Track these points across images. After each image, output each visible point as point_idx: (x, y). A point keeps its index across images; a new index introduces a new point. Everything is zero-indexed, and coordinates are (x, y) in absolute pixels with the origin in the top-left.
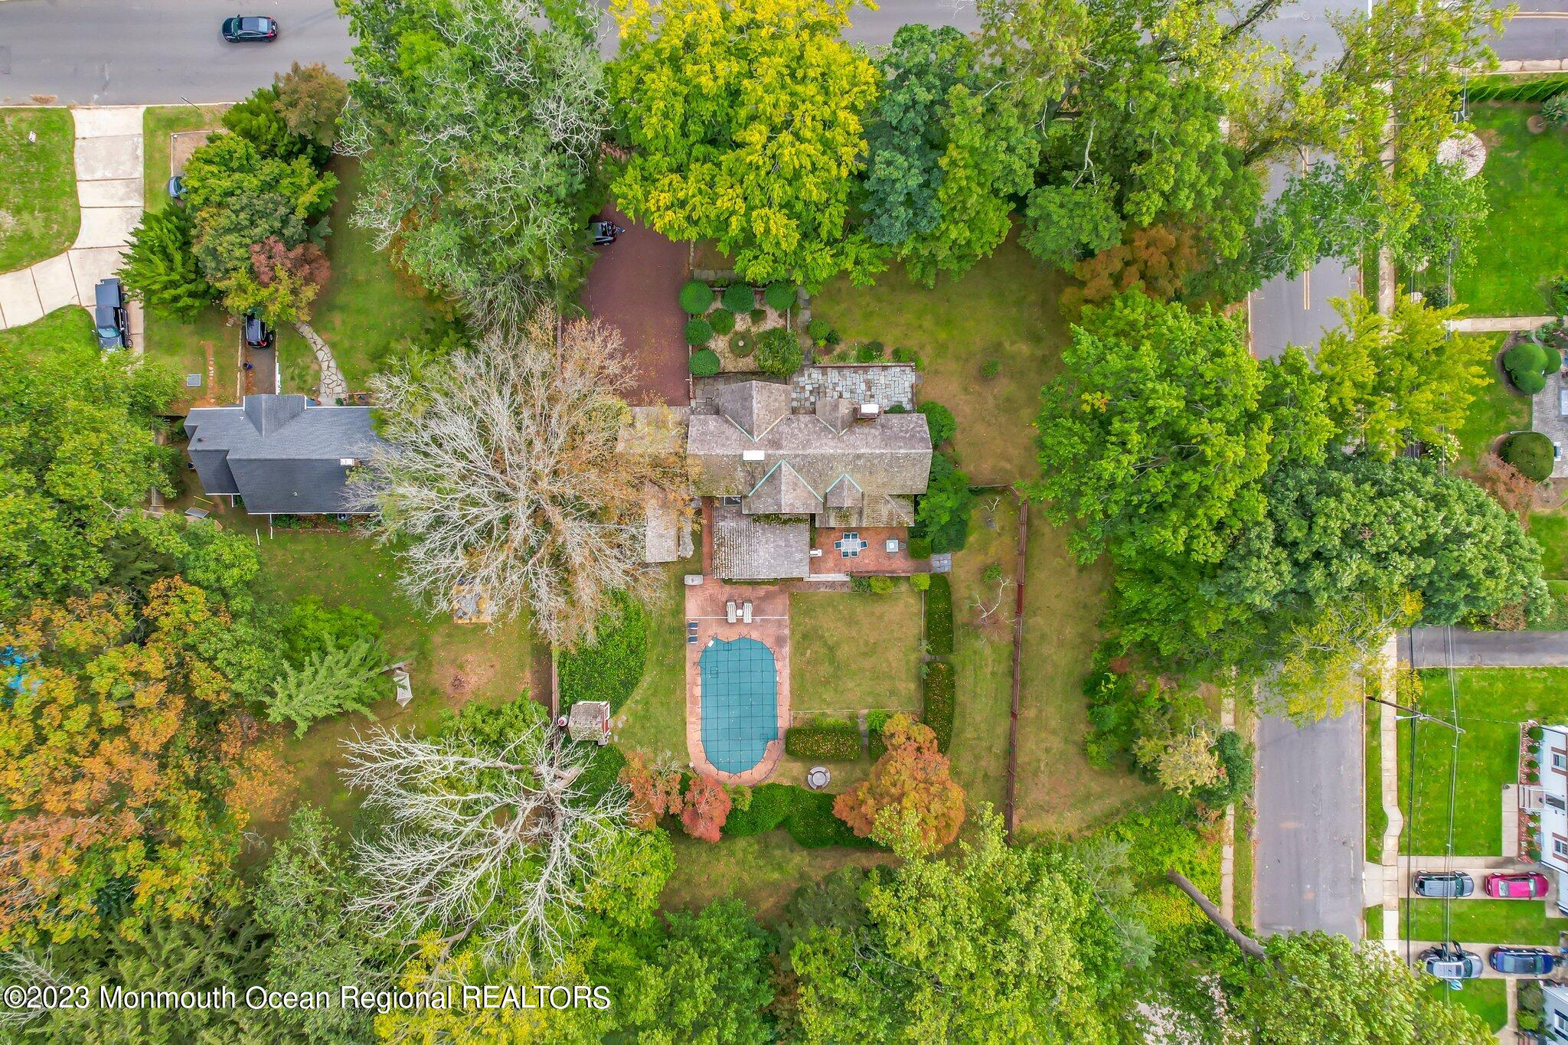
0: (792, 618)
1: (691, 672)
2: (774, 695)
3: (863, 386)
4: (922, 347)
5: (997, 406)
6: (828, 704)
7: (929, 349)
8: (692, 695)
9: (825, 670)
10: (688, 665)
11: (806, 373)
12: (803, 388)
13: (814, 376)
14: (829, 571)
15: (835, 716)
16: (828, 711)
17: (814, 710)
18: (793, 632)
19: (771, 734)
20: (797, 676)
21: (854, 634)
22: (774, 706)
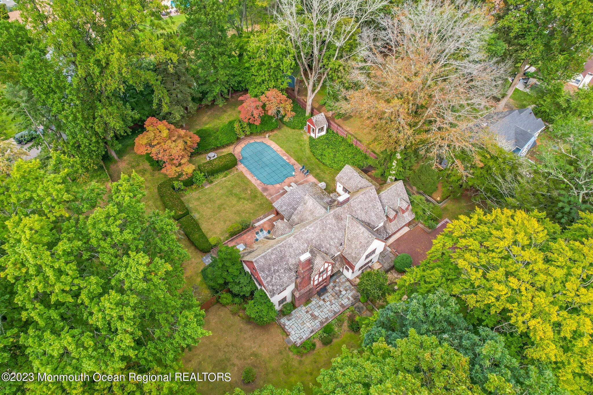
0: (267, 200)
1: (293, 161)
2: (252, 172)
3: (316, 313)
4: (300, 362)
5: (229, 360)
6: (225, 181)
7: (296, 363)
8: (286, 156)
9: (237, 190)
10: (296, 162)
11: (351, 299)
12: (346, 290)
13: (346, 300)
14: (265, 223)
15: (221, 179)
16: (224, 179)
17: (232, 175)
18: (262, 195)
19: (243, 161)
20: (248, 183)
21: (233, 209)
22: (249, 169)
